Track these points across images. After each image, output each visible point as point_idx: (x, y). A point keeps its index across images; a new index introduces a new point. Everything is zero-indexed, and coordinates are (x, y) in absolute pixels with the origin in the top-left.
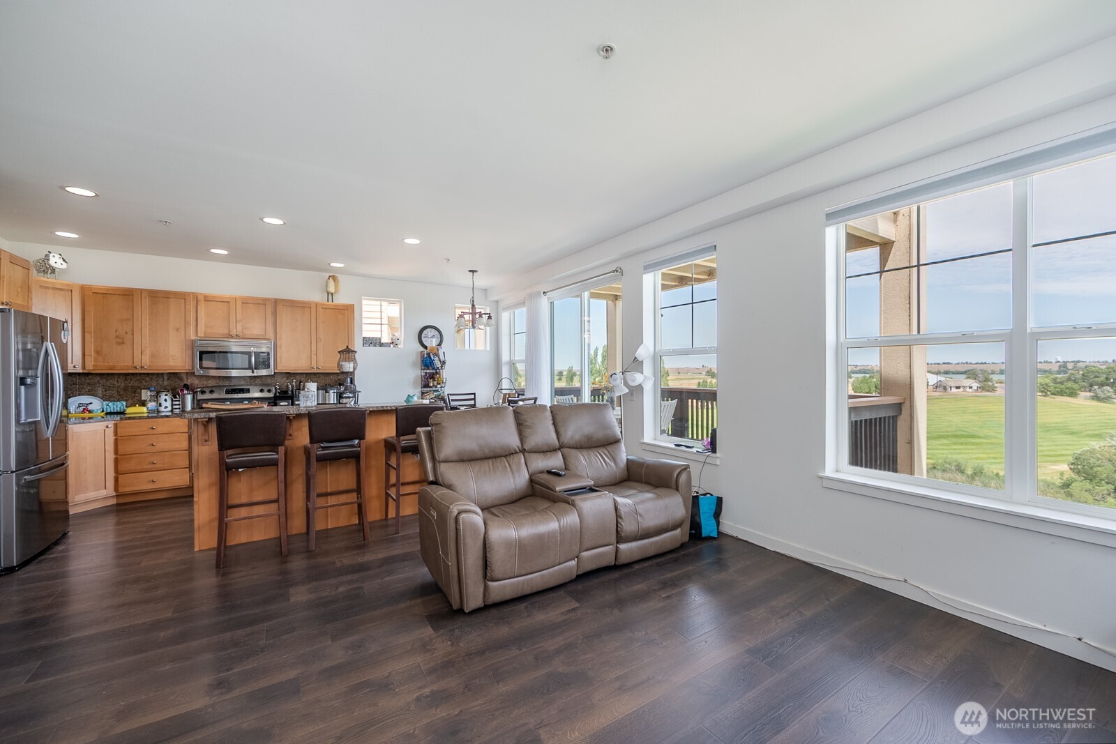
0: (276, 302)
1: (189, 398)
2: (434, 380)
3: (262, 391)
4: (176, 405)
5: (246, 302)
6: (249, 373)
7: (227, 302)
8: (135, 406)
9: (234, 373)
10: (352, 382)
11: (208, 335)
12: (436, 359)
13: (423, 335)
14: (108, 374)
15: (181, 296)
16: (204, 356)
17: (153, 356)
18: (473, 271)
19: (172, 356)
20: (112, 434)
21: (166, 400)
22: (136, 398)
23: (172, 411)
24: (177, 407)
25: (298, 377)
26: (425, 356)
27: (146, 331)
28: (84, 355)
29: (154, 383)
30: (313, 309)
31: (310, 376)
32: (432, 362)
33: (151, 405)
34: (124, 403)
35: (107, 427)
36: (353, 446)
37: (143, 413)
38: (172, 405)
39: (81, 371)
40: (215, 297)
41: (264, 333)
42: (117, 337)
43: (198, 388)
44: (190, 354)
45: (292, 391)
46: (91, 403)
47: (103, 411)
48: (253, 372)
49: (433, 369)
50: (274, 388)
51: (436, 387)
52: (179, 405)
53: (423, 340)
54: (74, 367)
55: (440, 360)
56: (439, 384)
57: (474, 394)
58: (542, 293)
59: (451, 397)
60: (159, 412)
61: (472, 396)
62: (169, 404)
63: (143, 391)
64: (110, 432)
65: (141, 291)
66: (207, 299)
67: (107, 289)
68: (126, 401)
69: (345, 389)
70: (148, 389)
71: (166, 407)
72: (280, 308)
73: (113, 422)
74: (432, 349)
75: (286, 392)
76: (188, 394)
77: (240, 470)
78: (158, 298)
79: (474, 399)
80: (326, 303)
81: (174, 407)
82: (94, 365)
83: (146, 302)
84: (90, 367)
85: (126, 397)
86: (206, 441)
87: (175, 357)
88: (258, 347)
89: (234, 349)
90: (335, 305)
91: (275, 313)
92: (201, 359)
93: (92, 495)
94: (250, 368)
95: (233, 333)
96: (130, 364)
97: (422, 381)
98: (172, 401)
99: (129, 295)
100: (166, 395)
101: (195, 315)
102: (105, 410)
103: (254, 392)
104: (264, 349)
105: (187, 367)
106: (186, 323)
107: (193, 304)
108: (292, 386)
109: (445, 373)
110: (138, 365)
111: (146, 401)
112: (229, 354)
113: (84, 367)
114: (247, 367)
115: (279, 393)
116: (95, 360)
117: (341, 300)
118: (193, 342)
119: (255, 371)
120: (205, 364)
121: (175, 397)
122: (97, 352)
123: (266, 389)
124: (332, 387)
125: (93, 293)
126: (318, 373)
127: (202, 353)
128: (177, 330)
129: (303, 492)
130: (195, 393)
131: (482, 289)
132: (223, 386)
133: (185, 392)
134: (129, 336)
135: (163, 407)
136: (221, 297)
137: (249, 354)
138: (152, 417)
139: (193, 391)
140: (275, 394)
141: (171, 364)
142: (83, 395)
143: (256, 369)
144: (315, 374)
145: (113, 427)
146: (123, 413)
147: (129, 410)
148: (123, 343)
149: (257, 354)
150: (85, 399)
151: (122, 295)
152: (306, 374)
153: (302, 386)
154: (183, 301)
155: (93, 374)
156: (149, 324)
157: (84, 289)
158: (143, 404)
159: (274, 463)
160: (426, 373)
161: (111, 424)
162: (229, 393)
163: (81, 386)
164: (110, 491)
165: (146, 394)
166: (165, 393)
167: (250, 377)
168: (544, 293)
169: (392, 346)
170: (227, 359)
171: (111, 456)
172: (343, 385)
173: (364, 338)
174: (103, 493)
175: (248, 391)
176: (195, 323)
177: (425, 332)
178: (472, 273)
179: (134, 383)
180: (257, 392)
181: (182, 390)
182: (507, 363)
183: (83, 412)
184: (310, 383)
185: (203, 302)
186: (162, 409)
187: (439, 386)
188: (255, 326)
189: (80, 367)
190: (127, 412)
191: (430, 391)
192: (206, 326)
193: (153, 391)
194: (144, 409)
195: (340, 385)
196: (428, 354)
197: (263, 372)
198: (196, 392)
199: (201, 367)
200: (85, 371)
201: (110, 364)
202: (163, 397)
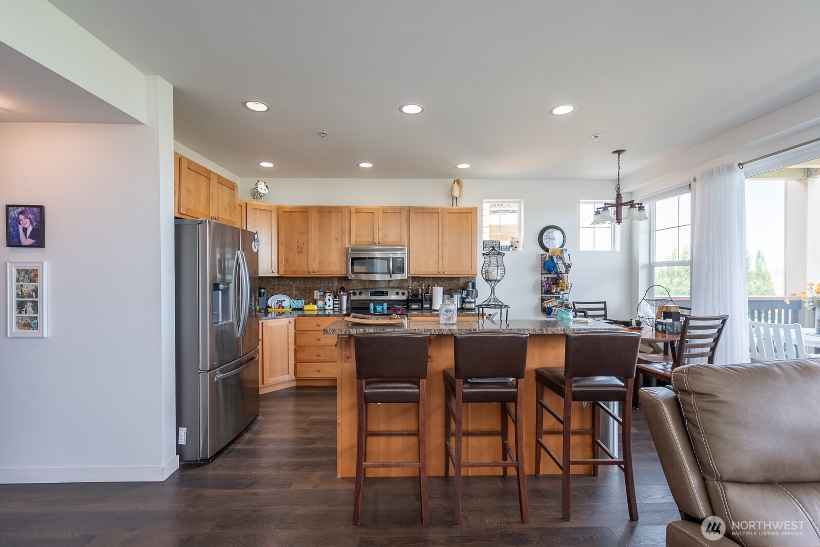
0: (409, 209)
1: (345, 298)
2: (558, 286)
3: (397, 293)
4: (336, 304)
5: (387, 211)
6: (387, 277)
7: (371, 212)
8: (310, 304)
9: (378, 277)
10: (474, 287)
11: (358, 243)
12: (560, 263)
13: (544, 236)
14: (294, 277)
15: (339, 210)
16: (355, 262)
17: (320, 263)
18: (619, 152)
19: (333, 263)
20: (293, 328)
21: (329, 300)
22: (311, 297)
23: (333, 309)
24: (337, 306)
25: (426, 281)
26: (547, 259)
27: (316, 241)
28: (278, 262)
29: (322, 285)
30: (440, 215)
31: (437, 280)
32: (555, 266)
33: (320, 303)
34: (304, 301)
35: (290, 322)
36: (505, 385)
37: (314, 310)
38: (334, 304)
39: (277, 275)
40: (363, 208)
41: (400, 240)
42: (298, 247)
43: (351, 290)
44: (345, 260)
45: (422, 295)
46: (284, 300)
47: (291, 307)
48: (391, 277)
49: (556, 273)
50: (407, 291)
51: (559, 293)
52: (338, 304)
53: (544, 242)
54: (272, 272)
55: (564, 264)
56: (563, 290)
57: (605, 303)
58: (736, 166)
59: (577, 306)
60: (325, 310)
61: (602, 306)
62: (331, 303)
63: (315, 291)
64: (292, 326)
65: (313, 207)
66: (358, 211)
67: (292, 208)
68: (305, 299)
69: (468, 295)
70: (318, 290)
71: (329, 306)
72: (412, 215)
73: (294, 318)
74: (554, 251)
75: (416, 295)
76: (344, 295)
77: (379, 404)
78: (324, 212)
79: (605, 309)
80: (451, 207)
81: (335, 306)
82: (284, 270)
83: (316, 216)
84: (282, 272)
85: (305, 296)
86: (348, 358)
87: (335, 265)
88: (394, 253)
89: (378, 255)
90: (460, 209)
91: (408, 221)
92: (352, 264)
93: (279, 378)
94: (389, 273)
95: (376, 240)
96: (306, 269)
97: (542, 286)
98: (334, 301)
99: (305, 212)
100: (329, 296)
101: (349, 225)
102: (292, 306)
103: (391, 295)
104: (399, 255)
105: (343, 272)
106: (343, 233)
107: (347, 215)
108: (422, 290)
109: (570, 278)
110: (310, 270)
111: (317, 300)
112: (375, 260)
113: (278, 273)
114: (386, 271)
115: (411, 296)
116: (285, 267)
117: (464, 203)
118: (347, 249)
119: (392, 275)
120: (357, 268)
121: (336, 298)
122: (286, 260)
123: (400, 291)
124: (456, 292)
125: (284, 212)
126: (443, 278)
127: (353, 259)
128: (337, 239)
129: (442, 426)
130: (349, 295)
131: (613, 180)
132: (369, 288)
133: (342, 293)
134: (305, 246)
135: (327, 306)
136: (367, 209)
137: (388, 259)
138: (320, 316)
139: (347, 292)
140: (408, 297)
141: (332, 270)
142: (280, 294)
143: (393, 273)
144: (440, 278)
145: (293, 323)
146: (301, 309)
147: (306, 307)
148: (302, 251)
149: (394, 259)
150: (281, 297)
151: (301, 212)
152: (433, 278)
153: (430, 290)
154: (341, 214)
155: (285, 277)
156: (318, 236)
157: (278, 208)
158: (315, 302)
159: (414, 399)
160: (548, 278)
161: (292, 320)
162: (373, 295)
163: (279, 287)
164: (291, 376)
165: (317, 294)
166: (329, 294)
167: (388, 280)
168: (740, 164)
169: (511, 249)
170: (373, 264)
171: (292, 347)
172: (466, 290)
173: (484, 242)
174: (287, 377)
175: (387, 294)
176: (349, 233)
177: (546, 233)
178: (616, 155)
179: (310, 285)
180: (394, 295)
181: (340, 292)
182: (645, 266)
183: (279, 308)
184: (436, 288)
185: (355, 213)
186: (327, 307)
187: (562, 293)
188: (392, 231)
189: (276, 272)
190: (305, 309)
191: (553, 297)
192: (357, 236)
193: (322, 291)
194: (315, 307)
195: (463, 289)
196: (551, 258)
197: (398, 277)
198: (350, 293)
199: (353, 272)
200: (279, 276)
201: (294, 269)
202: (328, 297)
